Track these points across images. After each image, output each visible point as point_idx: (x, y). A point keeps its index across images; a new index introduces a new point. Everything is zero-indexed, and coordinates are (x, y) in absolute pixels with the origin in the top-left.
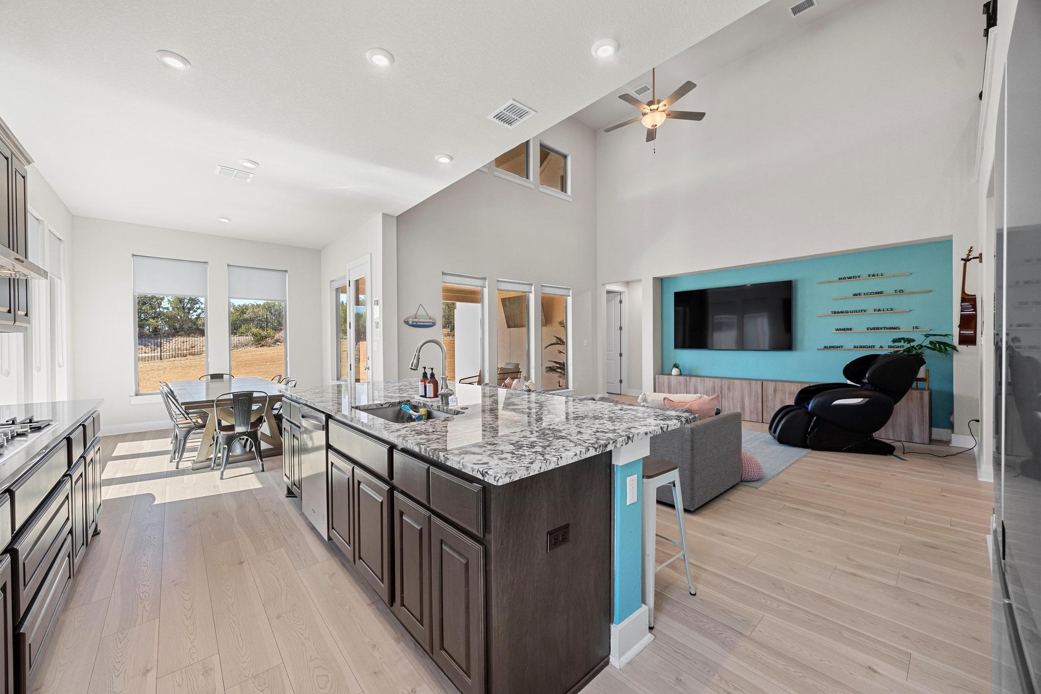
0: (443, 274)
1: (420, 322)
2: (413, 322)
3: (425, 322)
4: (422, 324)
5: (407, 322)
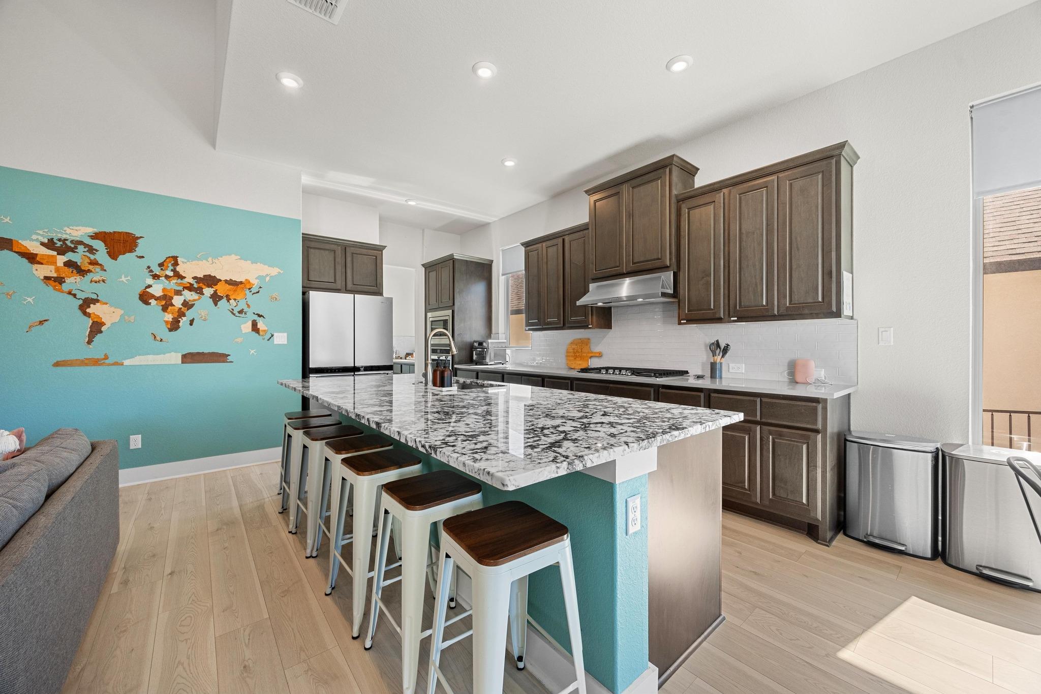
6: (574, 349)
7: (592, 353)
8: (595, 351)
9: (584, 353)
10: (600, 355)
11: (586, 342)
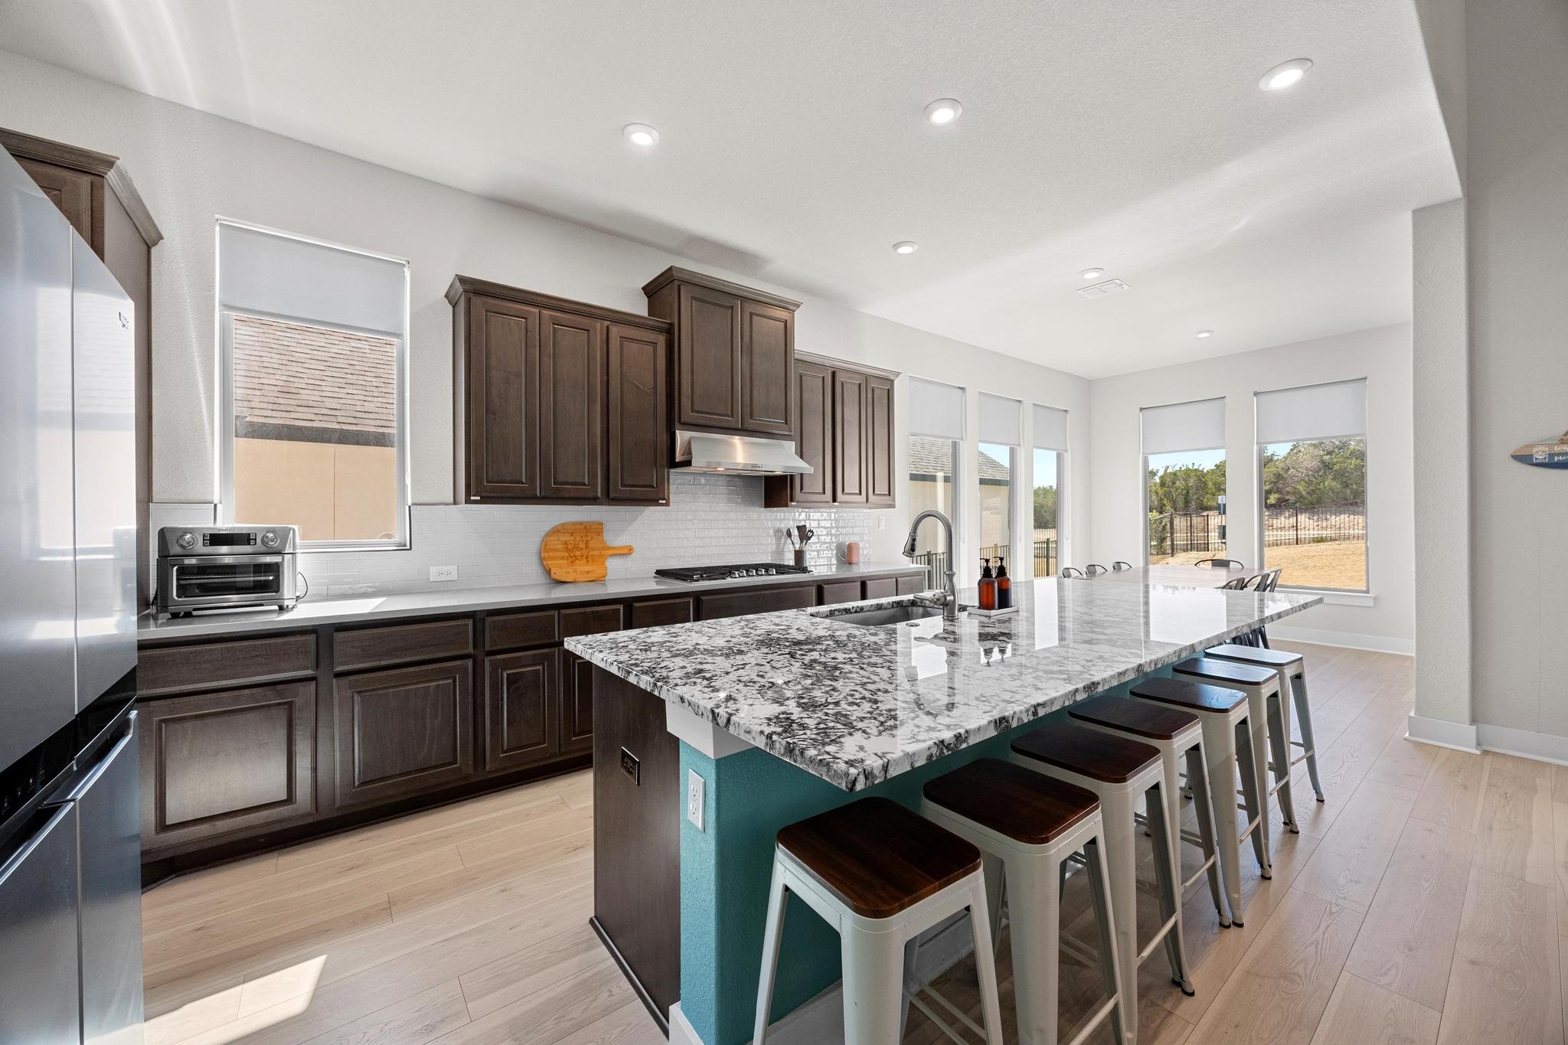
2: (1552, 455)
5: (1522, 459)
6: (566, 543)
7: (609, 548)
8: (613, 544)
9: (594, 549)
10: (627, 551)
11: (594, 530)
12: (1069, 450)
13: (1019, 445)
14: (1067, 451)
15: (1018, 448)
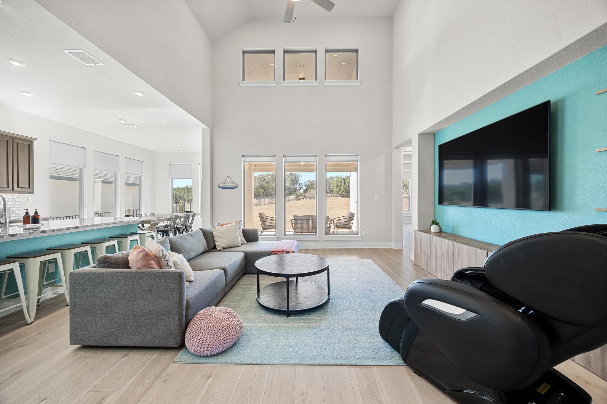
0: (243, 156)
1: (227, 186)
2: (223, 186)
3: (230, 186)
4: (228, 187)
5: (219, 186)
12: (144, 175)
13: (118, 172)
14: (143, 175)
15: (118, 173)
